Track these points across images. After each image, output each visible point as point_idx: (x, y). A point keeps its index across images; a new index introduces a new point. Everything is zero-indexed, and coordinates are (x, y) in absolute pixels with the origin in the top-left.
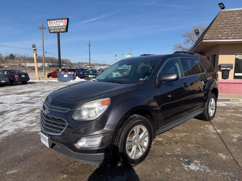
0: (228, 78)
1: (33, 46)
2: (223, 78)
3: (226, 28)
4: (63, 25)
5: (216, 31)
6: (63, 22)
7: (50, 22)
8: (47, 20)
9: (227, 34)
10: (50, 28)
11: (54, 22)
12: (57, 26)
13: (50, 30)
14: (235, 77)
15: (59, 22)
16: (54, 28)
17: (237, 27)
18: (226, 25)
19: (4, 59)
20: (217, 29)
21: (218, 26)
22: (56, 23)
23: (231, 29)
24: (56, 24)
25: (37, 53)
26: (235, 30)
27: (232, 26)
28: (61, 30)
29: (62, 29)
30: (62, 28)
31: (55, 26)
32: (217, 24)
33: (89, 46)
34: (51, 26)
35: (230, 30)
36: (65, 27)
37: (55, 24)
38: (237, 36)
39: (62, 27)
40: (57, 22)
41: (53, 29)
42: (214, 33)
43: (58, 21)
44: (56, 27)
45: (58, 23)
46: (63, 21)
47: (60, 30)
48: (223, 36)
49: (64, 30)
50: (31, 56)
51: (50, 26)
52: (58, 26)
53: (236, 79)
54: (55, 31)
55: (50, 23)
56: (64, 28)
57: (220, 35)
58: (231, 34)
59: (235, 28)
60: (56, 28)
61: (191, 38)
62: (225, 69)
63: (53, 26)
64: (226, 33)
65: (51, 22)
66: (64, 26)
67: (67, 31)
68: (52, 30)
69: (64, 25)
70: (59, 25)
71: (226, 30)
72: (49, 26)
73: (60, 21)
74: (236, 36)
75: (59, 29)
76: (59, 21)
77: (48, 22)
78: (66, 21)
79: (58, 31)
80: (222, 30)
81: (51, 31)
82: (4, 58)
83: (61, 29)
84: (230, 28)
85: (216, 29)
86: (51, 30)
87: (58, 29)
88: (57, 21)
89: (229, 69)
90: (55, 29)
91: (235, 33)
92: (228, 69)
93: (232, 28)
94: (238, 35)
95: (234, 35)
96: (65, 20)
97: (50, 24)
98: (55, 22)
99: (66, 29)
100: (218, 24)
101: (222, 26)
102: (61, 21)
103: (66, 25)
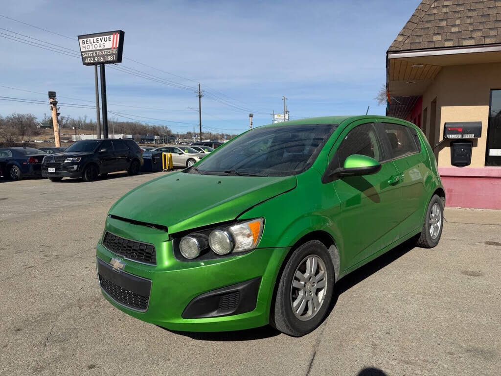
0: (468, 164)
2: (453, 164)
3: (456, 16)
4: (111, 46)
5: (427, 25)
6: (112, 39)
7: (85, 40)
8: (79, 36)
9: (460, 32)
10: (83, 54)
11: (92, 41)
12: (98, 48)
13: (84, 59)
14: (490, 161)
15: (103, 39)
16: (93, 54)
17: (491, 12)
18: (458, 9)
19: (40, 126)
20: (430, 21)
21: (435, 11)
22: (96, 43)
23: (471, 17)
24: (98, 44)
25: (58, 109)
26: (483, 20)
27: (475, 10)
28: (107, 58)
29: (110, 55)
31: (94, 49)
32: (433, 6)
33: (198, 97)
34: (87, 50)
35: (468, 21)
36: (115, 50)
37: (94, 44)
38: (489, 36)
39: (109, 51)
40: (100, 41)
41: (90, 57)
42: (423, 32)
43: (101, 37)
44: (98, 52)
45: (102, 43)
46: (112, 36)
47: (104, 58)
48: (446, 40)
49: (113, 57)
50: (91, 121)
51: (84, 50)
52: (100, 48)
53: (493, 165)
54: (94, 60)
55: (83, 42)
56: (114, 54)
57: (437, 38)
58: (472, 31)
59: (483, 16)
60: (96, 53)
62: (459, 136)
63: (91, 49)
64: (458, 31)
65: (85, 42)
66: (114, 48)
67: (119, 59)
68: (88, 58)
69: (114, 46)
70: (102, 46)
71: (458, 22)
72: (82, 50)
73: (105, 37)
74: (484, 37)
75: (104, 56)
76: (103, 37)
77: (81, 41)
78: (117, 36)
79: (102, 60)
80: (444, 24)
81: (86, 61)
82: (39, 124)
83: (107, 55)
84: (470, 14)
85: (427, 22)
86: (86, 57)
87: (101, 56)
88: (99, 38)
89: (470, 137)
90: (95, 56)
91: (481, 30)
92: (467, 136)
93: (475, 13)
94: (492, 33)
95: (478, 34)
96: (115, 36)
97: (84, 45)
98: (95, 41)
99: (117, 55)
100: (435, 8)
101: (444, 10)
102: (108, 37)
103: (118, 46)
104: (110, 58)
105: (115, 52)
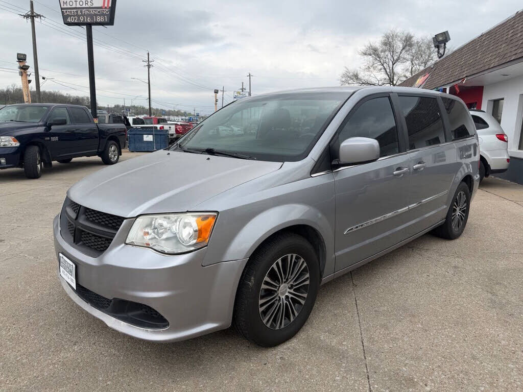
1: (18, 59)
4: (101, 5)
10: (65, 11)
12: (84, 6)
13: (65, 17)
16: (77, 12)
28: (96, 19)
29: (100, 15)
30: (99, 12)
31: (78, 6)
34: (69, 6)
36: (107, 10)
39: (99, 10)
41: (74, 16)
44: (83, 10)
47: (92, 18)
49: (105, 18)
51: (65, 6)
52: (87, 6)
54: (79, 19)
56: (106, 15)
60: (81, 12)
61: (378, 59)
63: (74, 6)
66: (106, 8)
67: (111, 22)
68: (71, 16)
69: (106, 6)
70: (89, 4)
72: (62, 7)
79: (89, 20)
81: (69, 20)
83: (96, 15)
86: (68, 16)
87: (88, 16)
90: (80, 16)
97: (65, 1)
99: (108, 16)
103: (110, 5)
104: (99, 19)
105: (107, 12)
